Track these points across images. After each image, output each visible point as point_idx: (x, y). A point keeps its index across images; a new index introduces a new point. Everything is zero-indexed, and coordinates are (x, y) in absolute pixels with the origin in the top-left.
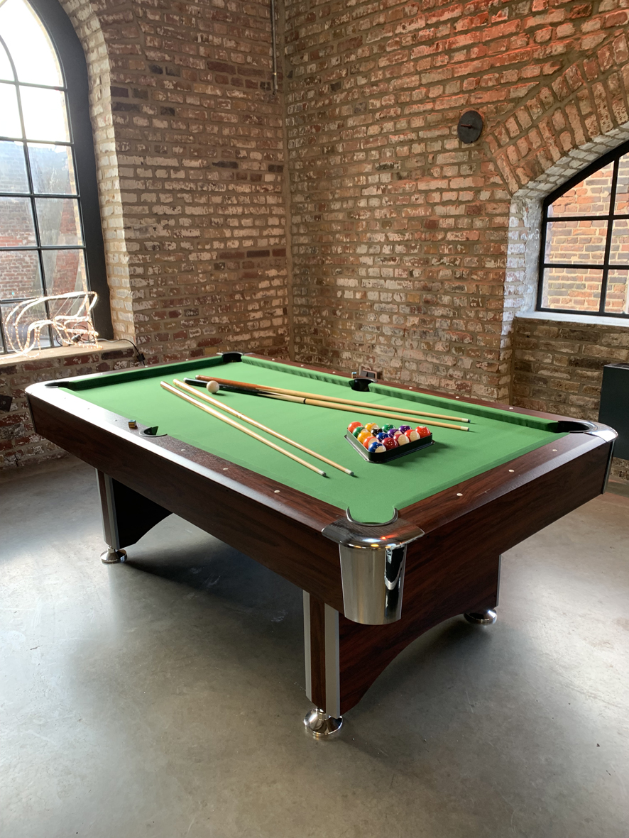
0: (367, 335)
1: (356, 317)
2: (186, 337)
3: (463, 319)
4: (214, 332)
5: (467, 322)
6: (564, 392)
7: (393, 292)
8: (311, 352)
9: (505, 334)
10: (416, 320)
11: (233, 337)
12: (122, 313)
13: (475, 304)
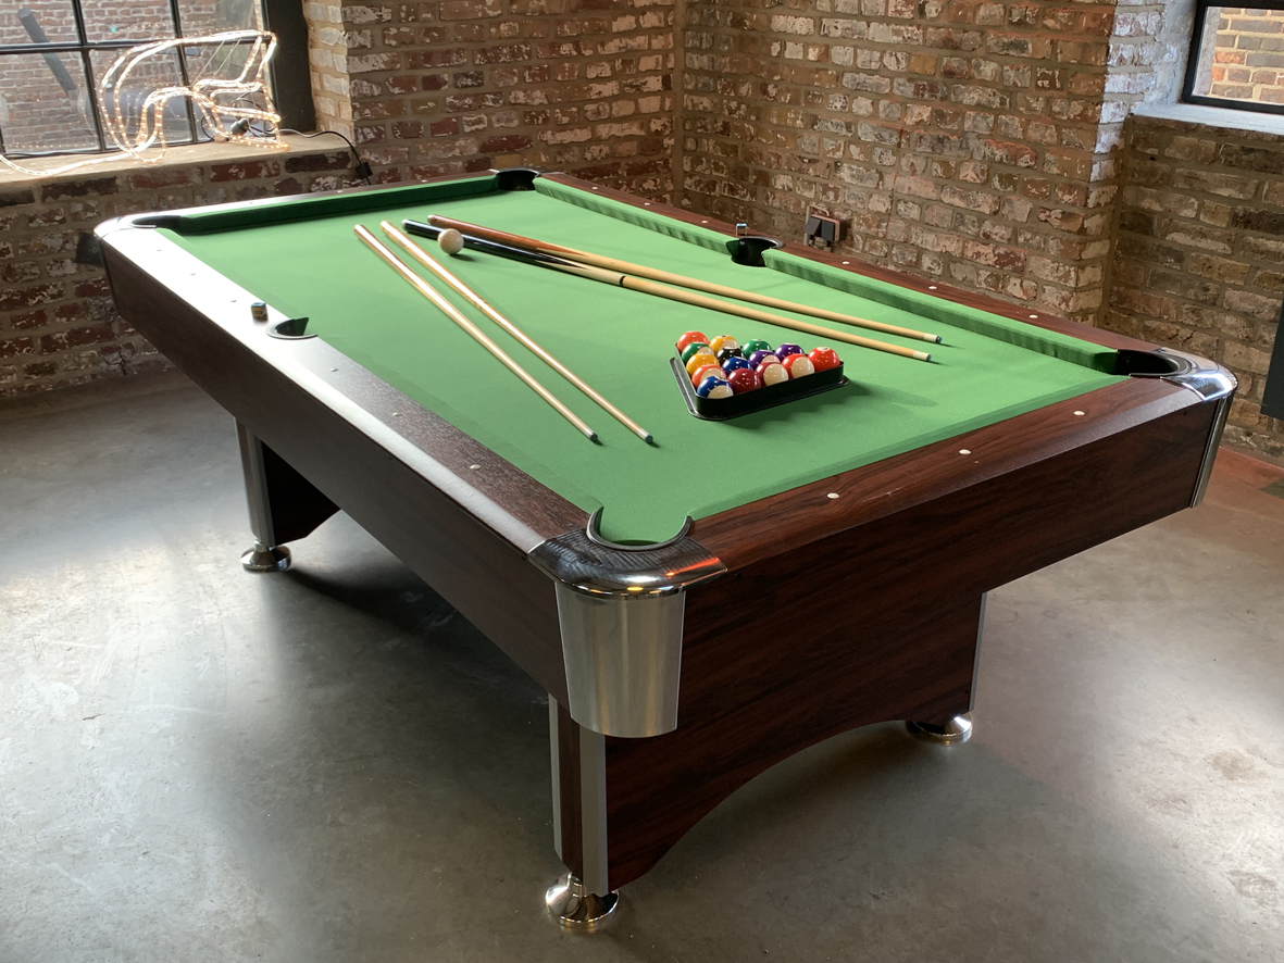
0: (826, 140)
1: (806, 101)
2: (456, 130)
3: (1021, 114)
4: (516, 123)
5: (1028, 121)
6: (1215, 282)
7: (884, 48)
8: (715, 174)
9: (1103, 151)
10: (925, 113)
11: (553, 134)
12: (329, 76)
13: (1046, 83)
